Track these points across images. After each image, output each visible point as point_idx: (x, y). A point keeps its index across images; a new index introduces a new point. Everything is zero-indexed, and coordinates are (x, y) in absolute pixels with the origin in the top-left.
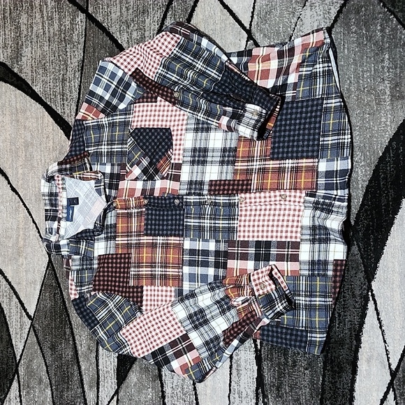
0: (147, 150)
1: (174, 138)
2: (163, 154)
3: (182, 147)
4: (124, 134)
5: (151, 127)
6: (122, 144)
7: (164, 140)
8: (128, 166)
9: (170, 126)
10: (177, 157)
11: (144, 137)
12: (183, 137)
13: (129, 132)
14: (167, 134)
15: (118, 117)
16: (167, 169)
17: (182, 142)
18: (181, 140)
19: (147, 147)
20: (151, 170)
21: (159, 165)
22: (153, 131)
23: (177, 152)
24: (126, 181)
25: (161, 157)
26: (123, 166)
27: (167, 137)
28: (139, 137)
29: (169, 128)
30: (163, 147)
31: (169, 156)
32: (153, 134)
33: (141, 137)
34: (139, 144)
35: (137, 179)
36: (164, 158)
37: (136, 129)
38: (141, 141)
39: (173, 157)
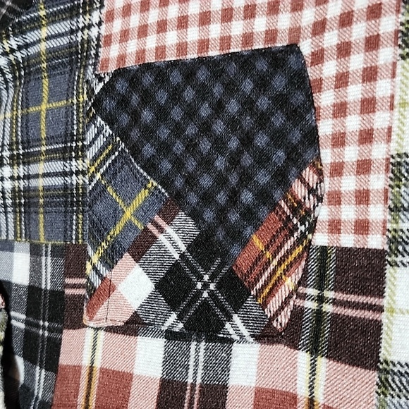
0: (179, 182)
1: (325, 99)
2: (264, 197)
3: (379, 152)
4: (68, 108)
5: (192, 55)
6: (64, 155)
7: (263, 120)
8: (95, 258)
9: (296, 32)
10: (349, 213)
11: (162, 114)
12: (382, 88)
13: (91, 91)
14: (279, 82)
15: (44, 32)
16: (290, 283)
17: (380, 120)
18: (368, 105)
19: (178, 164)
20: (206, 286)
21: (243, 260)
22: (202, 75)
23: (349, 183)
24: (89, 333)
25: (250, 216)
26: (72, 260)
27: (281, 101)
28: (135, 116)
29: (293, 48)
30: (262, 159)
31: (297, 207)
32: (203, 93)
33: (147, 115)
34: (135, 151)
35: (134, 326)
36: (271, 222)
37: (120, 73)
38: (149, 133)
39: (323, 213)
